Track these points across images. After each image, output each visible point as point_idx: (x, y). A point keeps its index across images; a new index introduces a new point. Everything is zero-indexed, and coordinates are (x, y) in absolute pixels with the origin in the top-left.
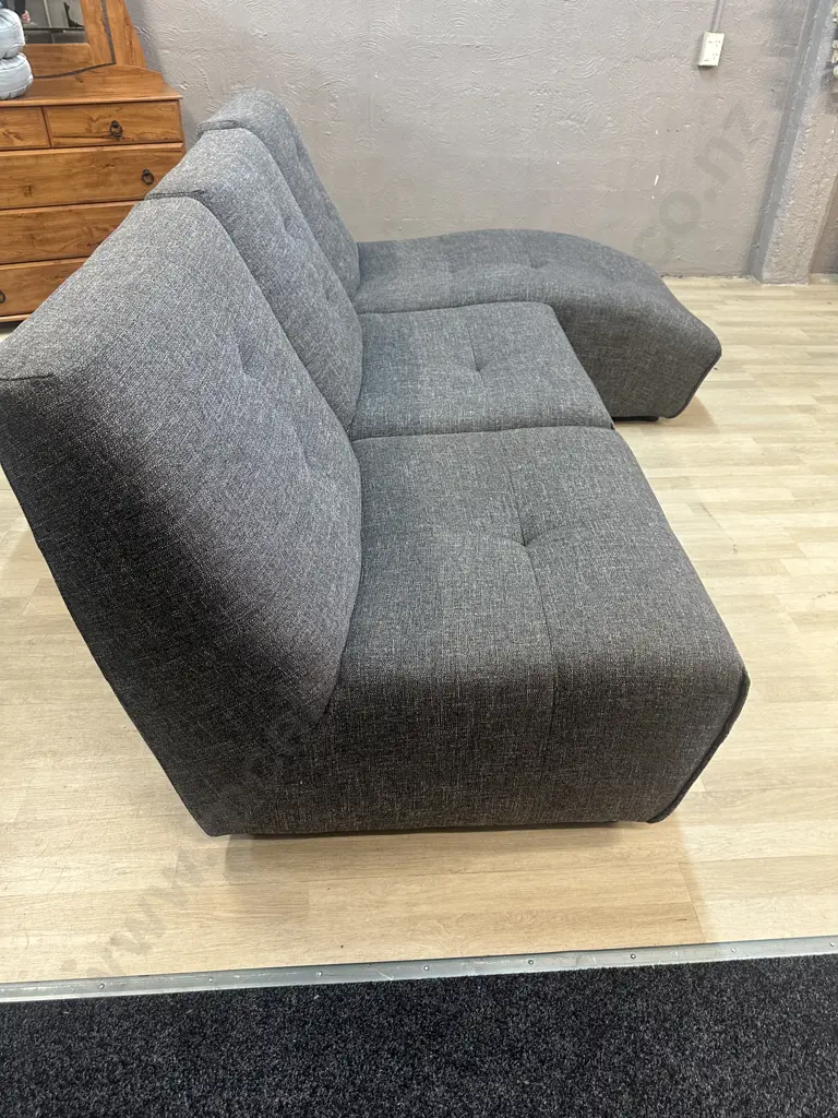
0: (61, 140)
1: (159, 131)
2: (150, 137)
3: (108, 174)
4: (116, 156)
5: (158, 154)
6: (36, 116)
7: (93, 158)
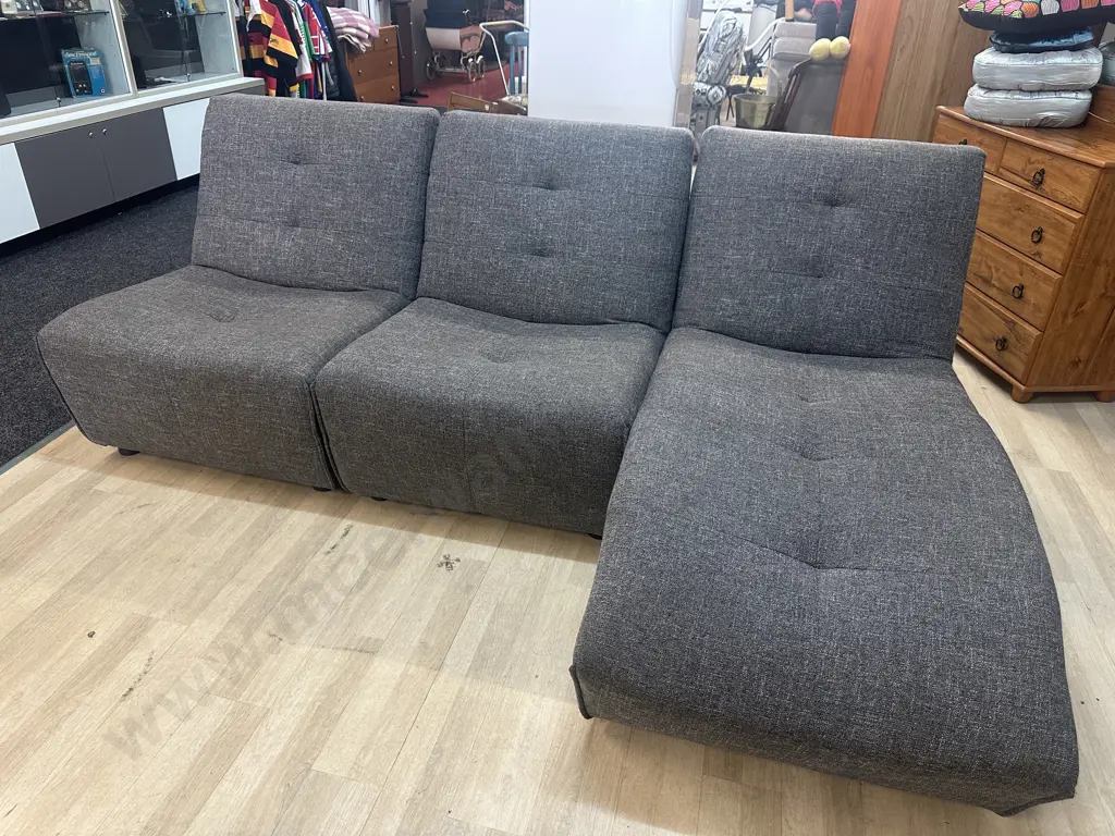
0: (1004, 172)
1: (1069, 193)
2: (1061, 197)
3: (1015, 218)
4: (1028, 202)
5: (1058, 217)
6: (1000, 144)
7: (1014, 197)
